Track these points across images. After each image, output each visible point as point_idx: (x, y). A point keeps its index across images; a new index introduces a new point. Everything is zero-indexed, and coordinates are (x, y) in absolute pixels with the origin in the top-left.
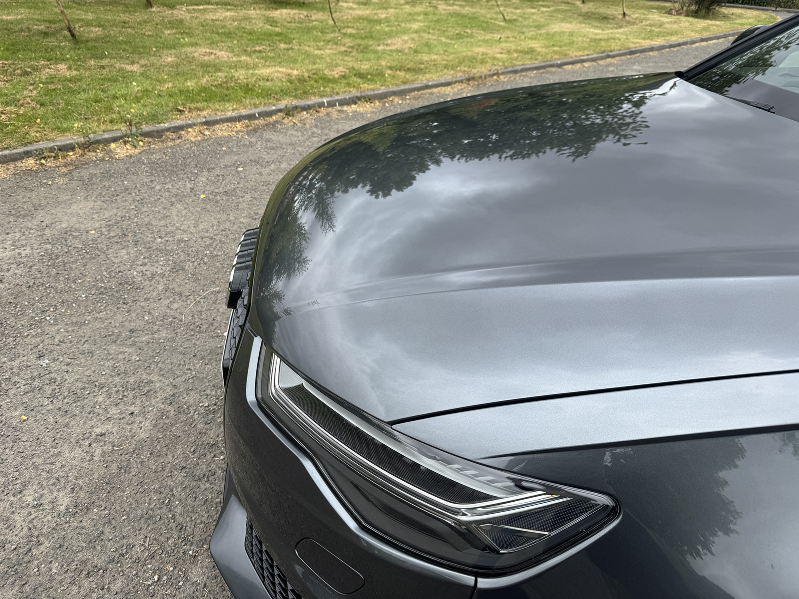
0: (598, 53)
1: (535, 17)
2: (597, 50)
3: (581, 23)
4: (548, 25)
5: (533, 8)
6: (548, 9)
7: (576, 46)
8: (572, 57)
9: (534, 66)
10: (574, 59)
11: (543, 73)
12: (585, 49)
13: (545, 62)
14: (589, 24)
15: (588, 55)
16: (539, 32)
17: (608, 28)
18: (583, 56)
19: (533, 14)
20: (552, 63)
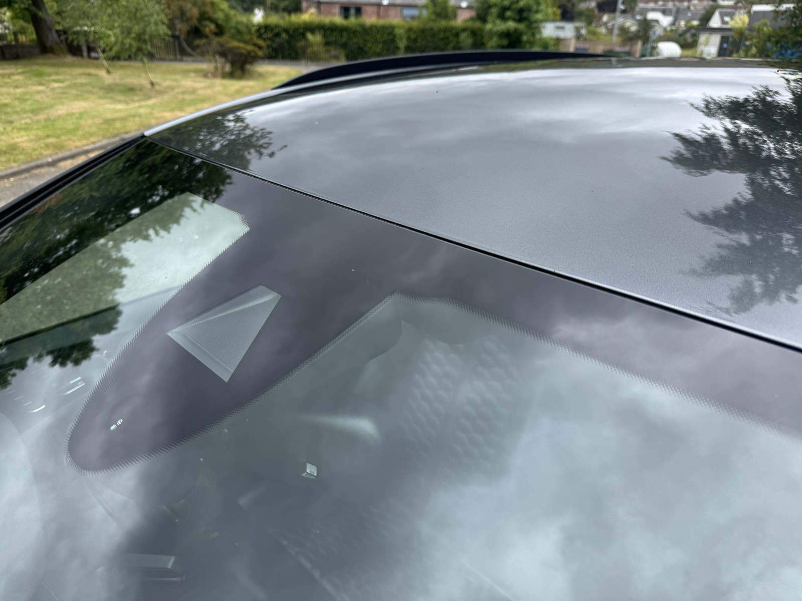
0: (109, 138)
1: (38, 97)
2: (109, 134)
3: (100, 98)
4: (51, 106)
5: (41, 84)
6: (61, 85)
7: (80, 133)
8: (70, 150)
9: (9, 171)
10: (74, 151)
11: (26, 178)
12: (91, 134)
13: (27, 162)
14: (112, 98)
15: (94, 143)
16: (35, 118)
17: (134, 101)
18: (87, 145)
19: (39, 92)
20: (39, 162)
